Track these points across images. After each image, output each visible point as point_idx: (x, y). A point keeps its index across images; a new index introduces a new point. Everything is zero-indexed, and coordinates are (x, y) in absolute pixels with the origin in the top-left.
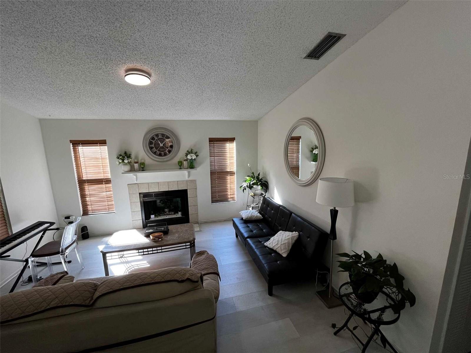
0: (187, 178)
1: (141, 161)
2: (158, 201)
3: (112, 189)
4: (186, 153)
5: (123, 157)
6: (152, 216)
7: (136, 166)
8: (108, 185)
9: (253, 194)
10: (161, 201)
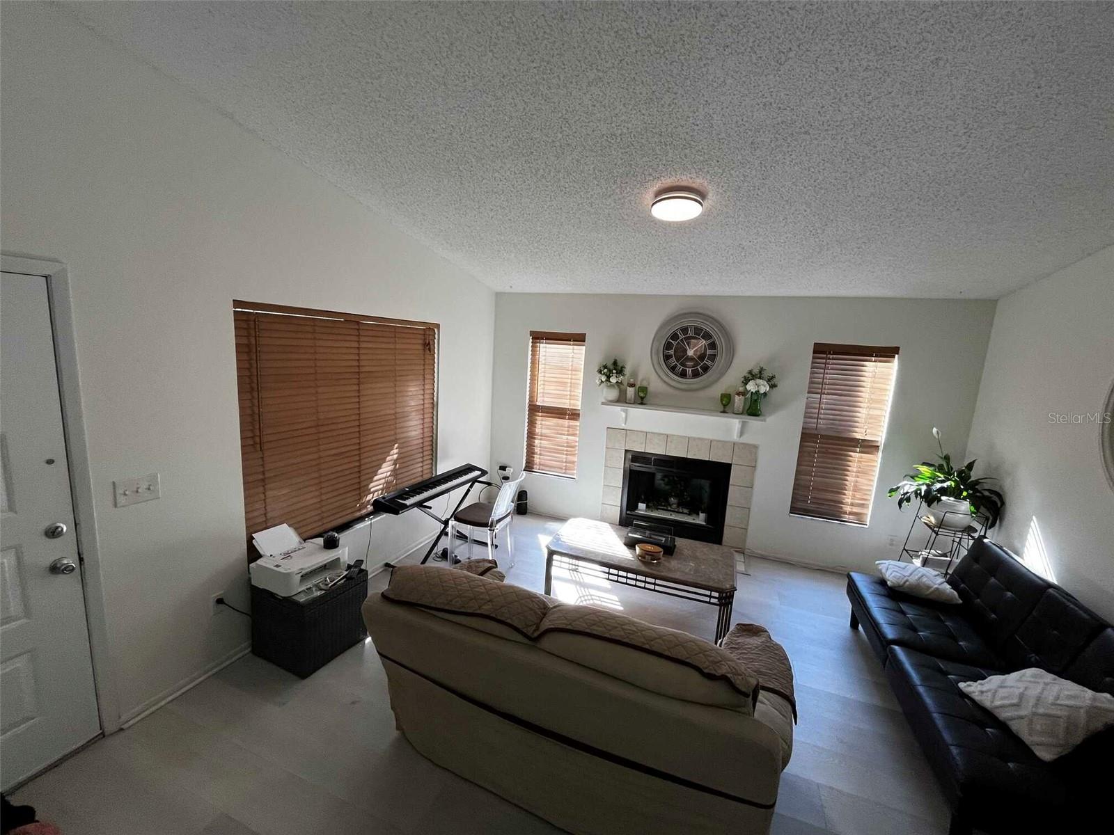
0: (735, 437)
1: (641, 383)
2: (659, 476)
3: (578, 432)
4: (745, 377)
5: (610, 371)
6: (642, 506)
7: (631, 392)
8: (573, 423)
9: (933, 519)
10: (665, 476)
